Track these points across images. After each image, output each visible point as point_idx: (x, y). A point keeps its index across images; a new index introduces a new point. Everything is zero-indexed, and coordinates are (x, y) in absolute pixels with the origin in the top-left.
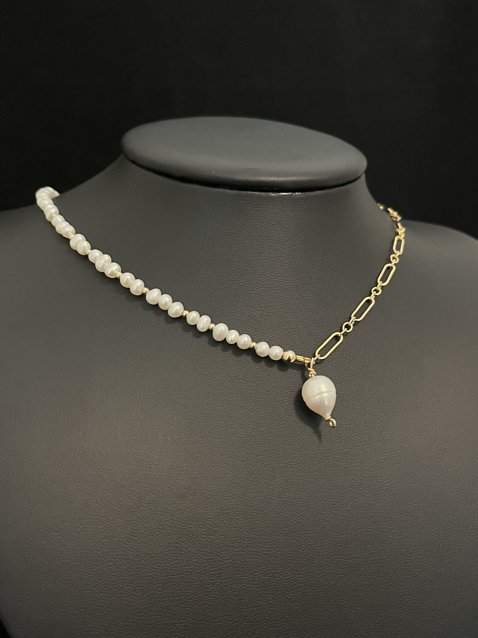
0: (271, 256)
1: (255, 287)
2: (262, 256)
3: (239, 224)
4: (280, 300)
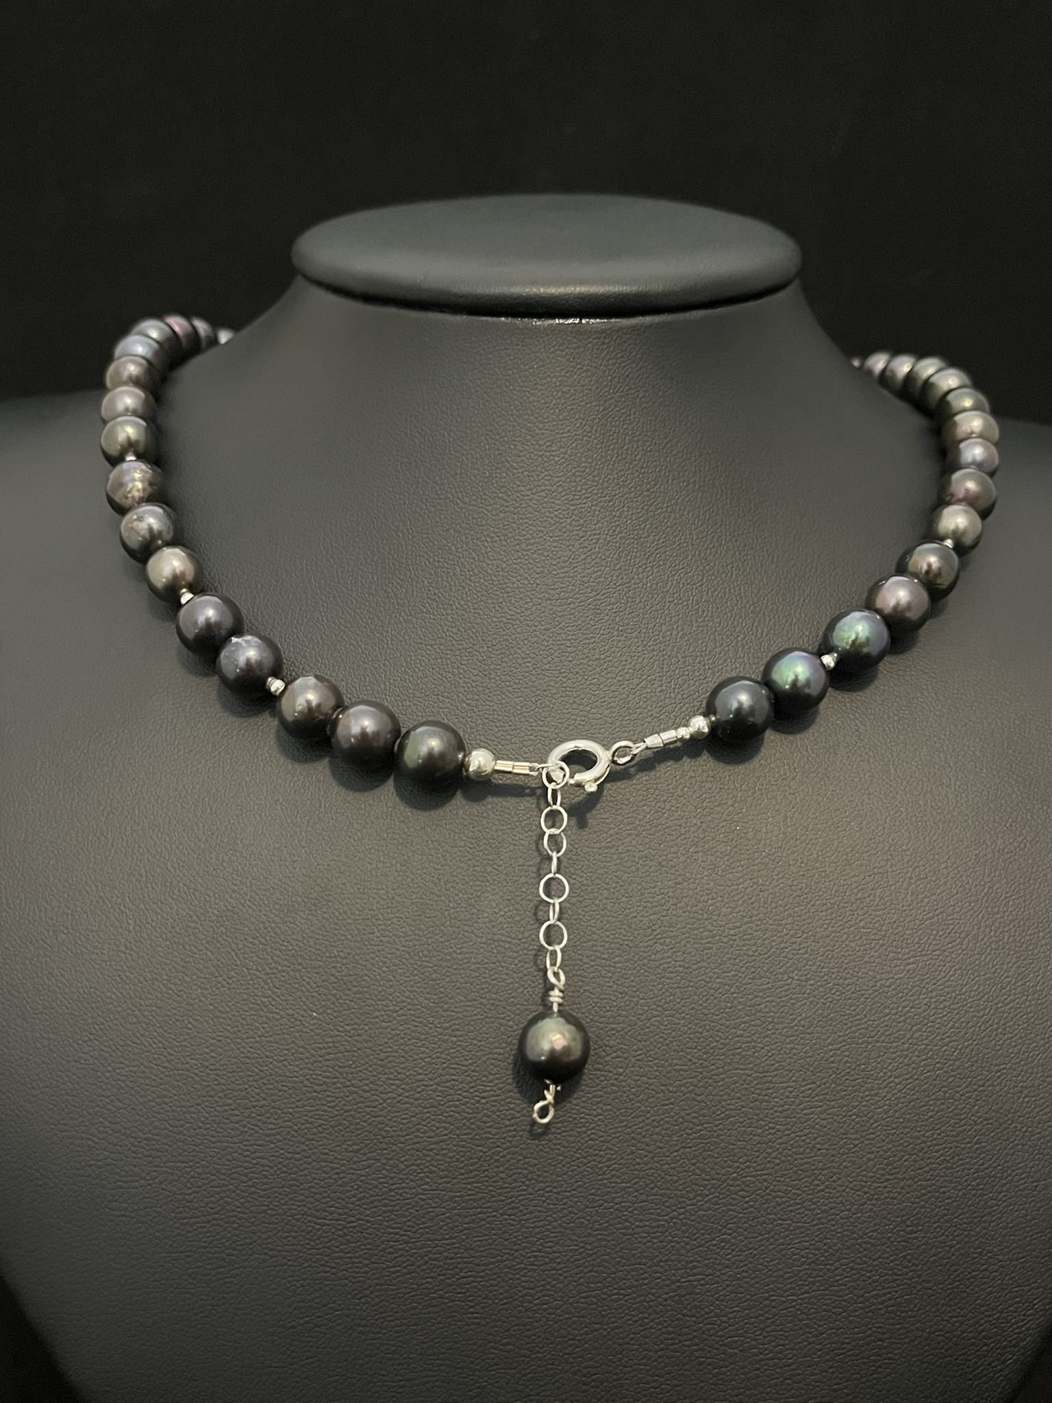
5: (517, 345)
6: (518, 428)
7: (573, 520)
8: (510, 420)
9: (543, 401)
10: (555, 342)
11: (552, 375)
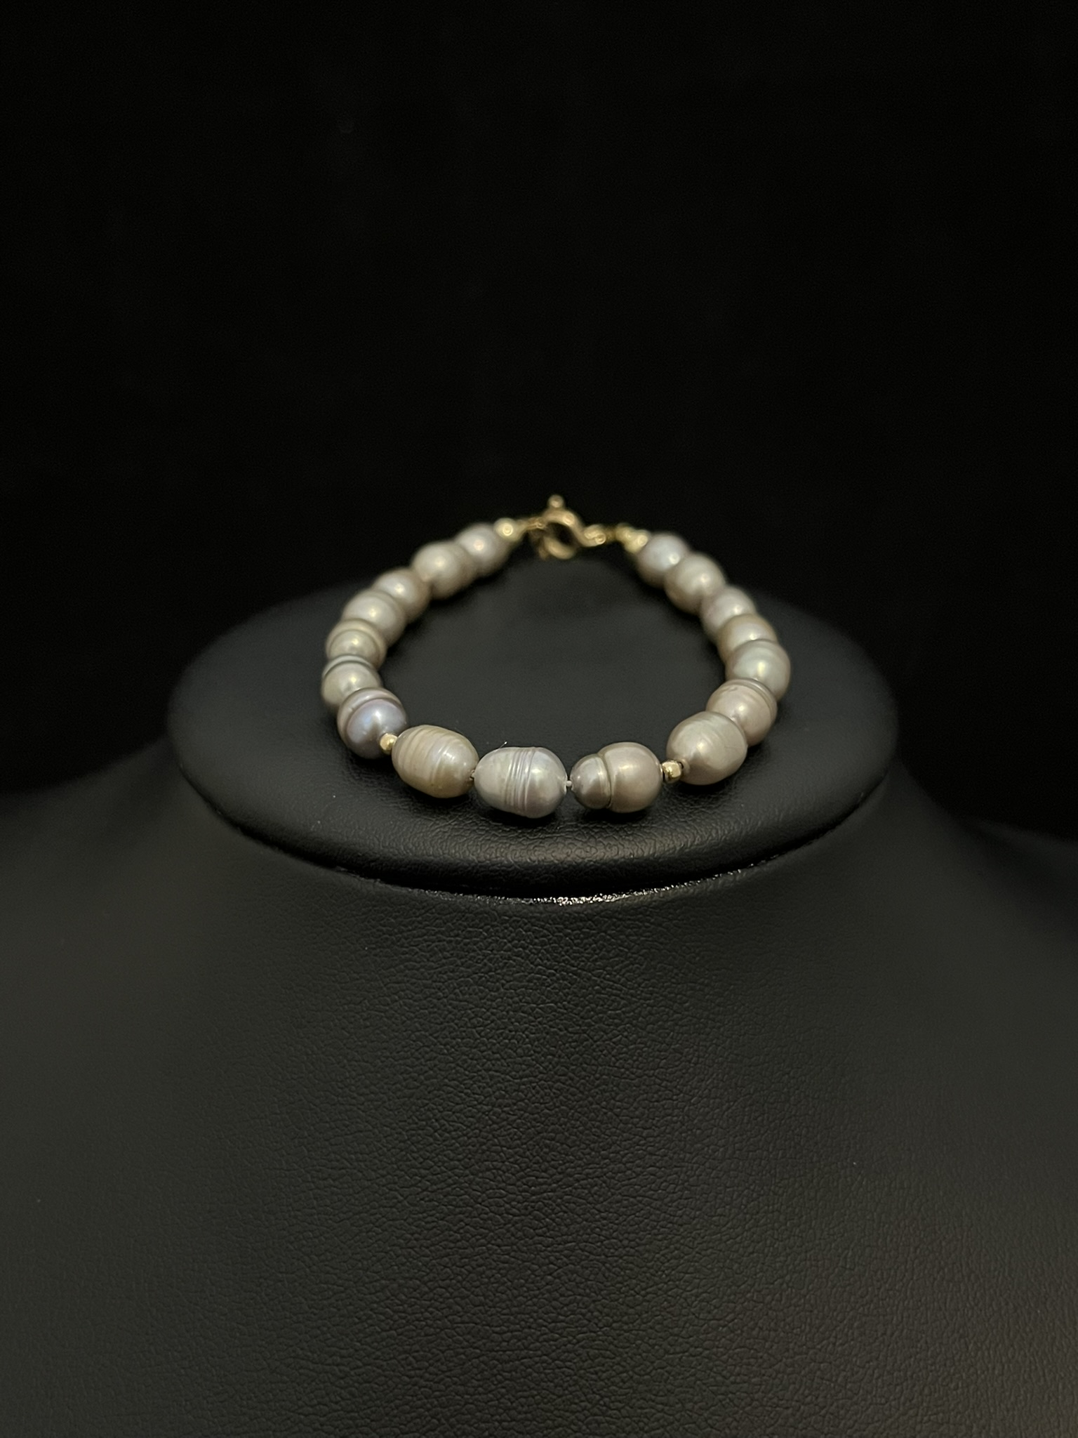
0: (468, 1099)
1: (405, 1198)
2: (439, 1096)
3: (381, 988)
4: (477, 1249)
5: (458, 935)
6: (453, 1065)
7: (535, 1218)
8: (444, 1054)
9: (493, 1024)
10: (513, 935)
11: (507, 986)
